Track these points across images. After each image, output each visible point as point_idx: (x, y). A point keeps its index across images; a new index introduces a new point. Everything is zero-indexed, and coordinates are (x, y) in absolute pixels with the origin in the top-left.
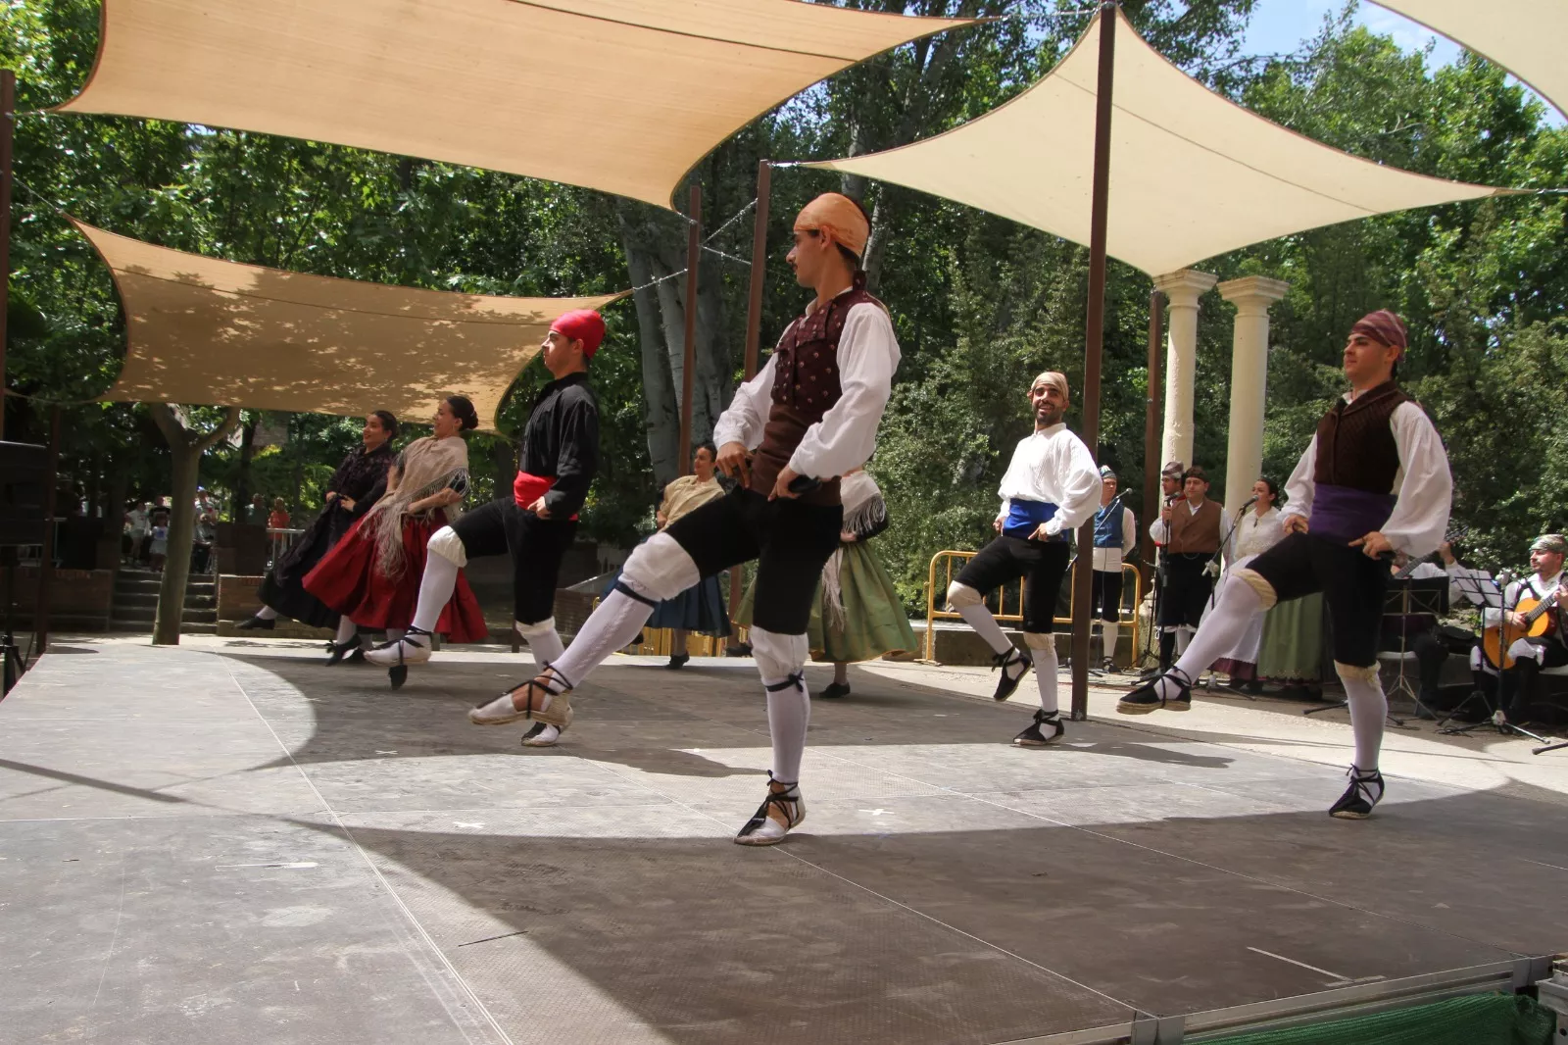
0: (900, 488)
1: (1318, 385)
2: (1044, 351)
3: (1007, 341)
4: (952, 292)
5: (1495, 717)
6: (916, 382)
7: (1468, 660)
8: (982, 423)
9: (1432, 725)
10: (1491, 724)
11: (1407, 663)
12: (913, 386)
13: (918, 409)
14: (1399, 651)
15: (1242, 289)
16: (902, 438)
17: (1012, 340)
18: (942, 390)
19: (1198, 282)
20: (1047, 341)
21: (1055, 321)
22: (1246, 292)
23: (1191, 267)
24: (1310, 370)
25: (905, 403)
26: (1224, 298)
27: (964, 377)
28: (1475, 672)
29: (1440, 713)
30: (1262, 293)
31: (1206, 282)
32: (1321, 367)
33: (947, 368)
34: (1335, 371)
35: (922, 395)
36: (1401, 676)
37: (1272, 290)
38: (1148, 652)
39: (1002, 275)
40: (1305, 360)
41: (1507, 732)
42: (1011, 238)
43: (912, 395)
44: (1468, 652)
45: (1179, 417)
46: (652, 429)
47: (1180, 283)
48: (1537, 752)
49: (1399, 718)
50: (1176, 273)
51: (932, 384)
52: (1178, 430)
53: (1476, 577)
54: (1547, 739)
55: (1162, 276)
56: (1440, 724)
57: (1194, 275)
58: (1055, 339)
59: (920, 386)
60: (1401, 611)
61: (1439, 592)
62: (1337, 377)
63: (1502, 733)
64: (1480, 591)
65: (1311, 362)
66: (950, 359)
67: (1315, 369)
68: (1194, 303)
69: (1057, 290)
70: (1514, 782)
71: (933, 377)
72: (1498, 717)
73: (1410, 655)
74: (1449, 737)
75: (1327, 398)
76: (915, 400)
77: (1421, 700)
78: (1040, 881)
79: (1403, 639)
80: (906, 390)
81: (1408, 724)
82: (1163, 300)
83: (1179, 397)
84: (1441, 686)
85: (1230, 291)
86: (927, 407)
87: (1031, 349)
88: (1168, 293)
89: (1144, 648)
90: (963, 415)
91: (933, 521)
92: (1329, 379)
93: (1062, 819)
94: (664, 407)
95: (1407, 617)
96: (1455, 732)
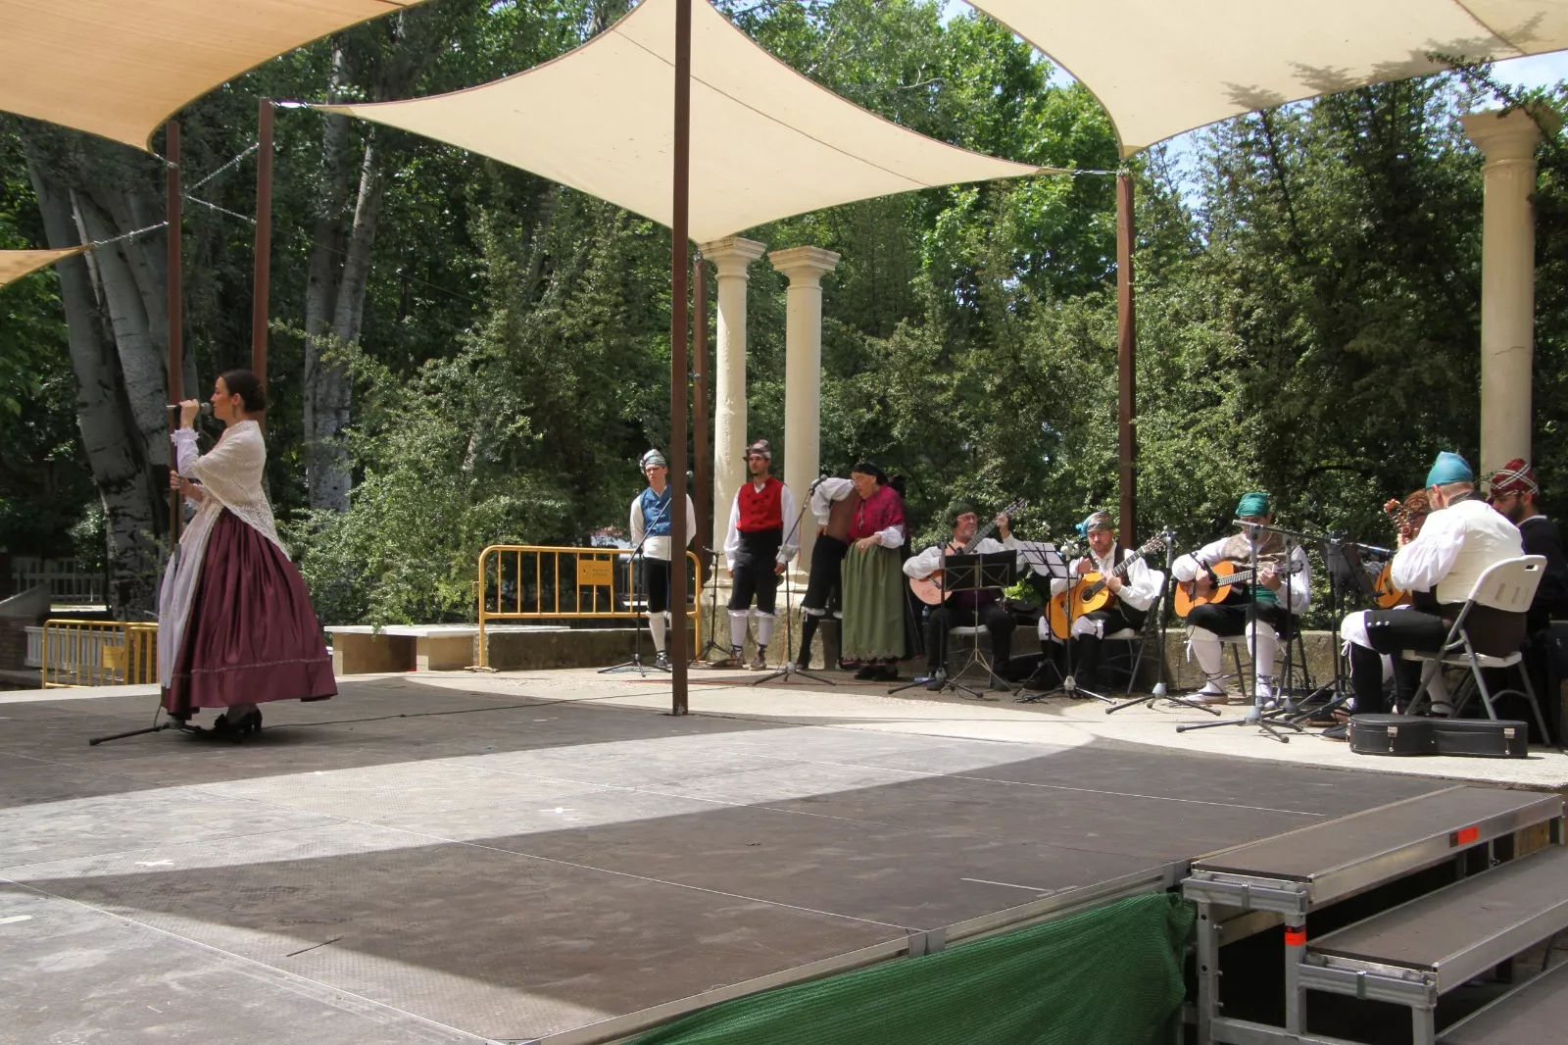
0: (431, 476)
1: (866, 357)
2: (585, 323)
3: (545, 312)
4: (483, 257)
5: (1066, 683)
6: (445, 358)
7: (1035, 632)
8: (521, 403)
9: (1009, 695)
10: (1063, 691)
11: (981, 636)
12: (441, 362)
13: (446, 388)
14: (974, 625)
15: (792, 260)
16: (430, 420)
17: (550, 311)
18: (474, 365)
19: (747, 250)
20: (587, 311)
21: (597, 290)
22: (797, 264)
23: (739, 235)
24: (860, 342)
25: (432, 381)
26: (776, 268)
27: (498, 352)
28: (1043, 642)
29: (1013, 684)
30: (812, 263)
31: (755, 250)
32: (870, 340)
33: (482, 342)
34: (883, 343)
35: (453, 371)
36: (976, 650)
37: (824, 261)
38: (712, 644)
39: (534, 238)
40: (855, 331)
41: (1077, 696)
42: (543, 196)
43: (440, 372)
44: (1036, 623)
45: (731, 395)
46: (84, 410)
47: (729, 251)
48: (1109, 712)
49: (977, 691)
50: (724, 240)
51: (464, 360)
52: (731, 407)
53: (1041, 549)
54: (1114, 700)
55: (709, 244)
56: (1015, 695)
57: (744, 242)
58: (597, 310)
59: (450, 362)
60: (973, 585)
61: (1008, 566)
62: (886, 348)
63: (1072, 697)
64: (1045, 562)
65: (860, 333)
66: (485, 333)
67: (864, 341)
68: (743, 272)
69: (599, 256)
70: (1100, 739)
71: (466, 353)
72: (1069, 683)
73: (982, 629)
74: (1028, 705)
75: (874, 371)
76: (444, 378)
77: (994, 671)
78: (756, 850)
79: (977, 614)
80: (436, 367)
81: (987, 696)
82: (709, 269)
83: (731, 372)
84: (1013, 657)
85: (781, 262)
86: (457, 386)
87: (570, 321)
88: (716, 261)
89: (706, 641)
90: (497, 394)
91: (473, 512)
92: (878, 352)
93: (733, 801)
94: (100, 382)
95: (980, 591)
96: (1031, 700)
